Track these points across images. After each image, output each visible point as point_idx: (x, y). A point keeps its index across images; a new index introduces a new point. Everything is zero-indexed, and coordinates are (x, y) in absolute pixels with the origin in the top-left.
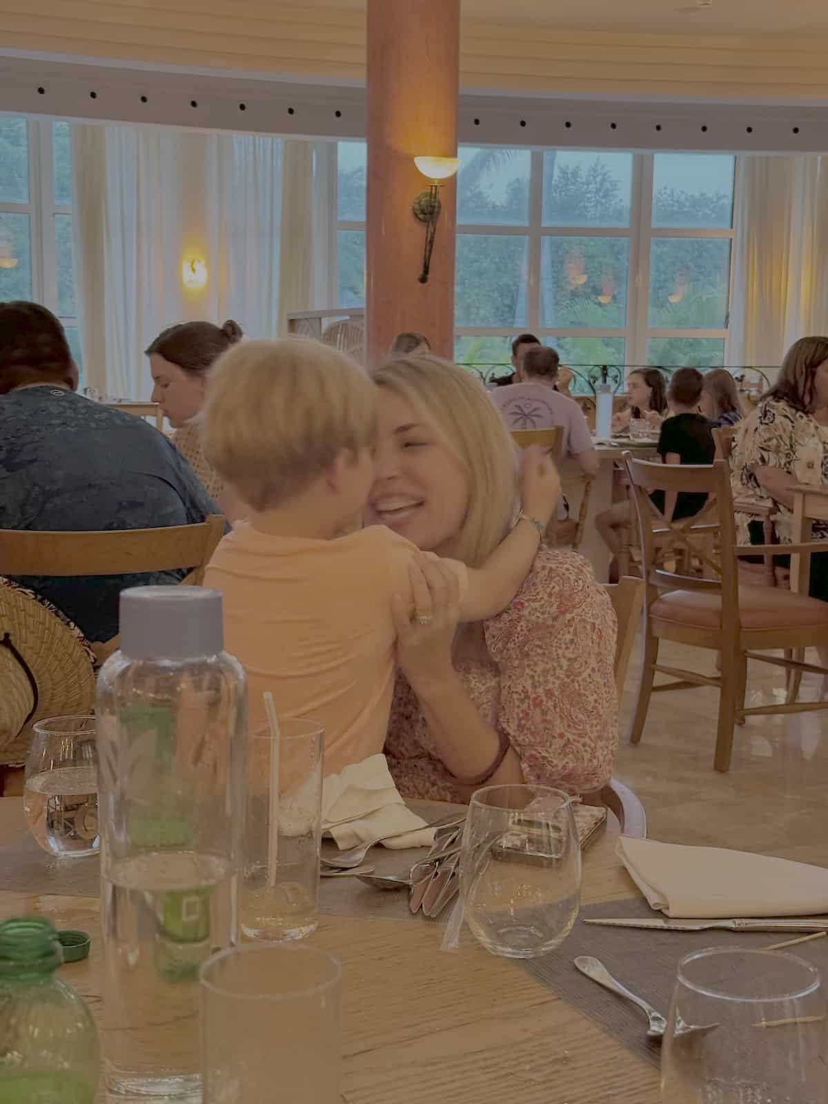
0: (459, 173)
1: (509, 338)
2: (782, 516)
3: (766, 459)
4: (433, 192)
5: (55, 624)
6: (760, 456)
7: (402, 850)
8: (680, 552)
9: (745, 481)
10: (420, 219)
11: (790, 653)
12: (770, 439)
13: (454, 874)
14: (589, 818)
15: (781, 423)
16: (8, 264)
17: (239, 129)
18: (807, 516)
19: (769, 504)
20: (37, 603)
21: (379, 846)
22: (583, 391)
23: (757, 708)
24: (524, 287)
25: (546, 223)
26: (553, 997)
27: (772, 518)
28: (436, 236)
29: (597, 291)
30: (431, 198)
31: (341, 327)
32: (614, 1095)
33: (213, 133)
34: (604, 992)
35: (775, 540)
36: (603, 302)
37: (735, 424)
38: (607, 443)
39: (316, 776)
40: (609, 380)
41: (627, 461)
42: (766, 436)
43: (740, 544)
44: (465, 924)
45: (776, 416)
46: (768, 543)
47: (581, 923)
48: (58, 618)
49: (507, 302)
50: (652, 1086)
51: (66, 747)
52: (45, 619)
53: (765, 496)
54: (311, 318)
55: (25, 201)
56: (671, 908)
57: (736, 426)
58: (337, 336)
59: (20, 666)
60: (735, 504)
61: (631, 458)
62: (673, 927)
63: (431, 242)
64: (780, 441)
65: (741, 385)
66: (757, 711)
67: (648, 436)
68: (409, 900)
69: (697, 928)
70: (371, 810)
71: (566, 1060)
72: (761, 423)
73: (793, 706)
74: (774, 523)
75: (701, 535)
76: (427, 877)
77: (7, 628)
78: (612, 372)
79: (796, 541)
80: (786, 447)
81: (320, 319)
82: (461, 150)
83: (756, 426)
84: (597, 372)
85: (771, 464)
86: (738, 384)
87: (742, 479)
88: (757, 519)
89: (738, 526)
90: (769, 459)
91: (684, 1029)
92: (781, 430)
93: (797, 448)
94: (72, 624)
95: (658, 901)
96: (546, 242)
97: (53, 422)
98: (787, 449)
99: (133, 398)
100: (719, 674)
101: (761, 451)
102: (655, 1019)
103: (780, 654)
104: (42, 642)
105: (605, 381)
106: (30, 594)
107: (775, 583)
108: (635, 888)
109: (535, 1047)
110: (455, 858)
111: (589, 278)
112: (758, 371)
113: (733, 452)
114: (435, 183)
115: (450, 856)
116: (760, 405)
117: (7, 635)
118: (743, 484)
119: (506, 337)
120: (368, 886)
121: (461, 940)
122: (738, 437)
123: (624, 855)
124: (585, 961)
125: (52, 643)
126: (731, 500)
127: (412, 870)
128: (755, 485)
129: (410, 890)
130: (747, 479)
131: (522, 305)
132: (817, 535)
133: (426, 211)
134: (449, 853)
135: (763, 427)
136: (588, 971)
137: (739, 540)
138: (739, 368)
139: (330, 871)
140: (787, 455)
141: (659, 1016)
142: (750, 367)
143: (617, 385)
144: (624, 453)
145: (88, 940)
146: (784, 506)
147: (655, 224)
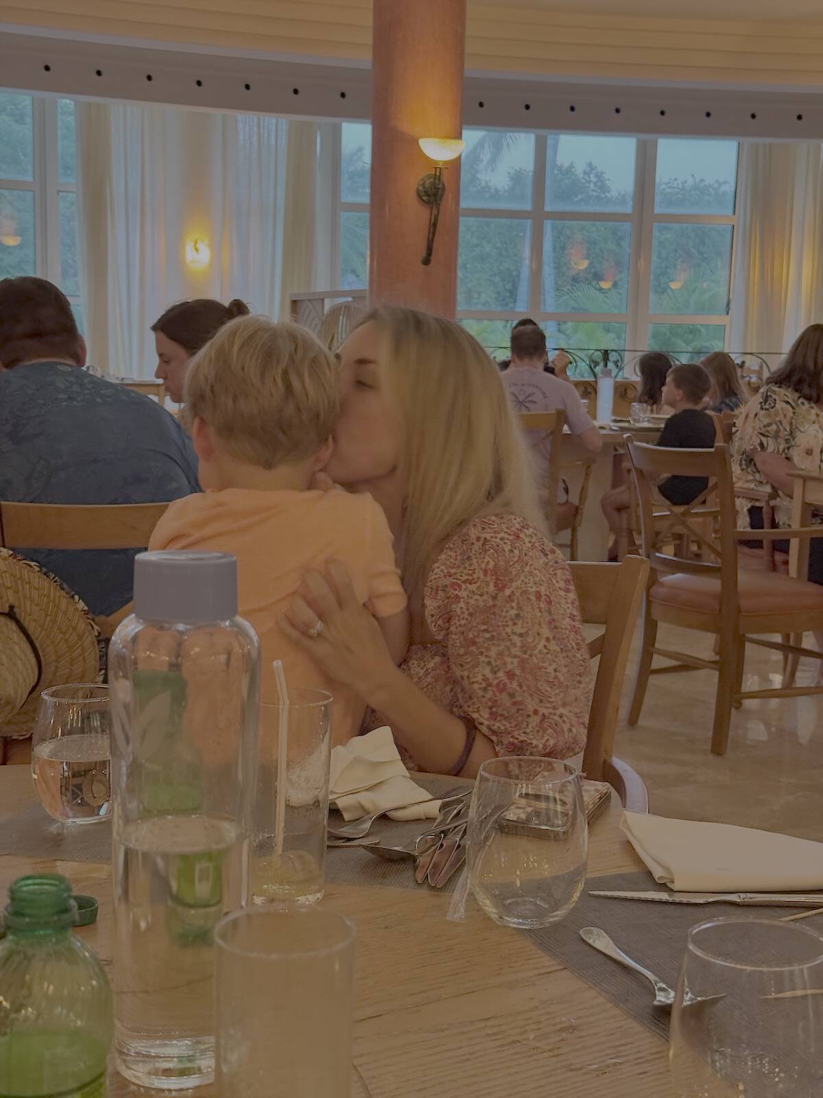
0: (463, 157)
1: (510, 322)
2: (781, 502)
3: (765, 445)
4: (438, 174)
5: (60, 597)
6: (759, 441)
7: (407, 822)
8: (679, 537)
9: (744, 467)
10: (424, 201)
11: (787, 637)
12: (769, 425)
13: (459, 846)
14: (593, 792)
15: (782, 409)
16: (11, 241)
17: (242, 109)
18: (807, 501)
19: (768, 489)
20: (43, 576)
21: (384, 817)
22: (583, 377)
23: (752, 692)
24: (525, 272)
25: (548, 208)
26: (559, 967)
27: (772, 503)
28: (439, 219)
29: (598, 277)
30: (435, 179)
31: (343, 308)
32: (620, 1063)
33: (218, 113)
34: (610, 962)
35: (774, 525)
36: (603, 287)
37: (735, 410)
38: (608, 427)
39: (324, 747)
40: (611, 365)
41: (629, 445)
42: (766, 421)
43: (740, 529)
44: (471, 894)
45: (777, 402)
46: (768, 528)
47: (585, 895)
48: (62, 591)
49: (508, 287)
50: (659, 1056)
51: (73, 716)
52: (50, 594)
53: (765, 481)
54: (314, 300)
55: (29, 178)
56: (675, 882)
57: (736, 412)
58: (339, 318)
59: (24, 639)
60: (735, 489)
61: (632, 442)
62: (677, 900)
63: (435, 225)
64: (780, 426)
65: (742, 372)
66: (752, 695)
67: (648, 421)
68: (415, 871)
69: (701, 901)
70: (377, 782)
71: (571, 1028)
72: (762, 409)
73: (789, 690)
74: (773, 509)
75: (700, 519)
76: (433, 848)
77: (12, 600)
78: (613, 357)
79: (796, 526)
80: (786, 433)
81: (323, 300)
82: (465, 133)
83: (756, 412)
84: (598, 356)
85: (770, 449)
86: (739, 371)
87: (741, 465)
88: (757, 504)
89: (738, 511)
90: (768, 445)
91: (691, 999)
92: (782, 415)
93: (797, 433)
94: (77, 597)
95: (663, 875)
96: (548, 225)
97: (60, 396)
98: (787, 435)
99: (136, 377)
100: (717, 658)
101: (760, 436)
102: (661, 989)
103: (777, 638)
104: (47, 615)
105: (606, 365)
106: (35, 567)
107: (774, 567)
108: (639, 861)
109: (541, 1015)
110: (459, 831)
111: (591, 264)
112: (759, 357)
113: (734, 437)
114: (439, 165)
115: (455, 827)
116: (762, 390)
117: (12, 607)
118: (742, 470)
119: (507, 321)
120: (374, 856)
121: (466, 911)
122: (739, 422)
123: (630, 830)
124: (590, 932)
125: (56, 616)
126: (732, 484)
127: (417, 842)
128: (755, 470)
129: (415, 861)
130: (746, 465)
131: (524, 289)
132: (816, 521)
133: (429, 193)
134: (454, 825)
135: (764, 412)
136: (594, 941)
137: (738, 525)
138: (738, 355)
139: (336, 842)
140: (787, 441)
141: (664, 986)
142: (751, 354)
143: (617, 370)
144: (625, 436)
145: (97, 905)
146: (783, 492)
147: (657, 210)
